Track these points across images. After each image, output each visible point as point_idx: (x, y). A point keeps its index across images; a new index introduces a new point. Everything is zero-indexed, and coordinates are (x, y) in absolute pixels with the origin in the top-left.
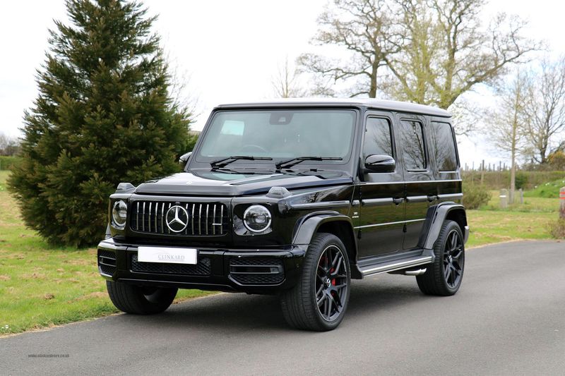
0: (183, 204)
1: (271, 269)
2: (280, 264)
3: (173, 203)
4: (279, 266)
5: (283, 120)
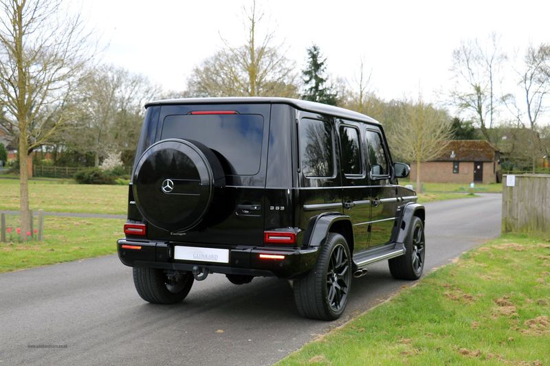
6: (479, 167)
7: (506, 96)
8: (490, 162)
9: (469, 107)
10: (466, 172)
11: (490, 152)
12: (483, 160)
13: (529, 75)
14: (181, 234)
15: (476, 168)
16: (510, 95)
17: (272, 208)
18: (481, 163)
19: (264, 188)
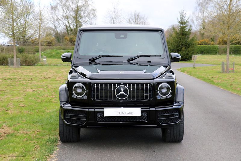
0: (125, 84)
1: (175, 115)
2: (178, 112)
3: (119, 84)
4: (178, 113)
5: (122, 36)
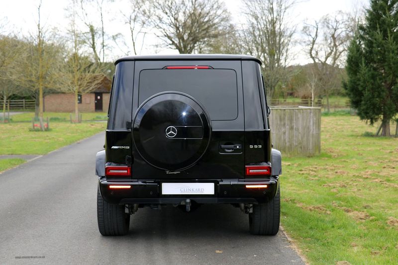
6: (99, 97)
7: (117, 35)
8: (108, 93)
9: (85, 44)
10: (88, 102)
11: (108, 84)
12: (102, 91)
13: (133, 17)
14: (175, 173)
15: (96, 99)
16: (120, 34)
17: (251, 147)
18: (101, 94)
19: (243, 130)
